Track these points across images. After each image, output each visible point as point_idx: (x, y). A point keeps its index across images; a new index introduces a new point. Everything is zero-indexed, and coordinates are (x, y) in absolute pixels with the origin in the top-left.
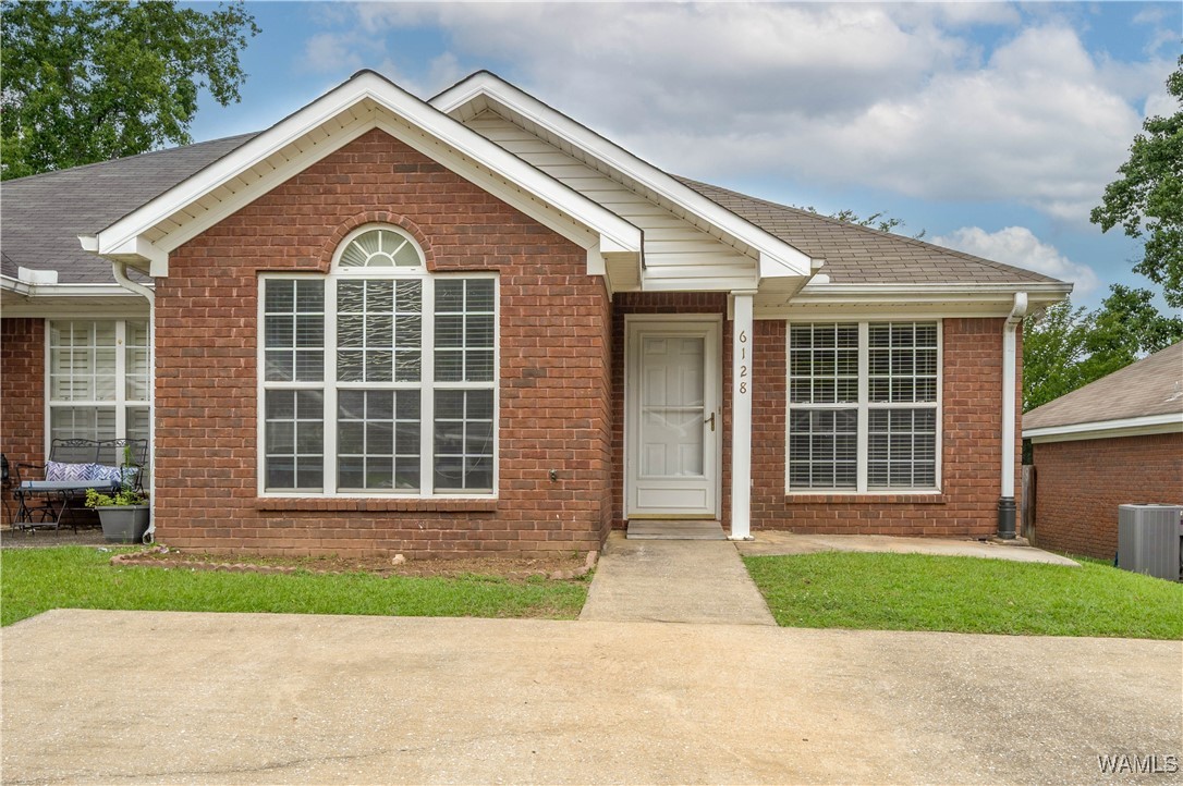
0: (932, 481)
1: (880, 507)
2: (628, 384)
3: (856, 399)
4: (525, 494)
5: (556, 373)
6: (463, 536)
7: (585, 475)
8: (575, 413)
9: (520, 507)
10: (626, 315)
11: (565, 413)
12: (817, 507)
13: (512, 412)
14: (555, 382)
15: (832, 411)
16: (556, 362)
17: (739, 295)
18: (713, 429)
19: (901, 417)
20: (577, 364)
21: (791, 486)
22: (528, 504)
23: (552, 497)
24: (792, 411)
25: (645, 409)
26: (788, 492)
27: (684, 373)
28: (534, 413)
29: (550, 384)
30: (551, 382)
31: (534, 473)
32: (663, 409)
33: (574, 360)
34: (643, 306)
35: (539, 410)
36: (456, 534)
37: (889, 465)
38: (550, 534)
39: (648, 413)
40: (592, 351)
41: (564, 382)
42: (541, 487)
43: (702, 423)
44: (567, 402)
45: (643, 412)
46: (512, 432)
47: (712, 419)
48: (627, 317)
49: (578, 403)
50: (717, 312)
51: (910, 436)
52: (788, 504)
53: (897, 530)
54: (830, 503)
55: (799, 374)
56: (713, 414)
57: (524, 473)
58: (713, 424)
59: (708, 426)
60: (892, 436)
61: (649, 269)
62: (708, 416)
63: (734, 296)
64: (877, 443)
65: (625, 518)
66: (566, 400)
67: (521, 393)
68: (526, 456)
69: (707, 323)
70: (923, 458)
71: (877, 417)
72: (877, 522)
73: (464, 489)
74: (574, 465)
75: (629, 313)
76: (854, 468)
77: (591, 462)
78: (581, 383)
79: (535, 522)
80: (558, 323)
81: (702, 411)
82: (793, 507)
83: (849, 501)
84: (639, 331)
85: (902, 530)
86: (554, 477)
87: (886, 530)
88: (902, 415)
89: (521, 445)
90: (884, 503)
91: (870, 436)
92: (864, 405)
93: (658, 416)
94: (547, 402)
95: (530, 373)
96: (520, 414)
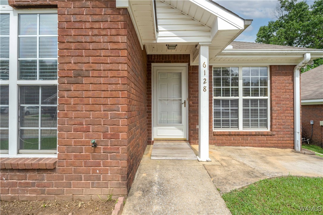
0: (266, 126)
1: (248, 136)
2: (153, 90)
3: (238, 96)
4: (75, 156)
5: (96, 74)
6: (33, 185)
7: (116, 143)
8: (109, 101)
9: (71, 165)
10: (152, 64)
11: (102, 101)
12: (225, 136)
13: (66, 101)
14: (95, 80)
15: (229, 100)
16: (96, 66)
17: (202, 45)
18: (185, 106)
19: (254, 102)
20: (111, 68)
21: (214, 127)
22: (77, 162)
23: (94, 158)
24: (215, 100)
25: (160, 99)
26: (214, 130)
27: (174, 85)
28: (81, 101)
29: (92, 82)
30: (92, 80)
31: (81, 142)
32: (166, 99)
33: (108, 65)
34: (158, 60)
35: (85, 99)
36: (28, 183)
37: (250, 120)
38: (93, 183)
39: (161, 100)
40: (121, 60)
41: (102, 80)
42: (86, 151)
43: (181, 104)
44: (103, 94)
45: (159, 100)
46: (66, 114)
47: (185, 103)
48: (153, 64)
49: (111, 95)
50: (186, 62)
51: (258, 109)
52: (214, 135)
53: (254, 145)
54: (230, 135)
55: (216, 86)
56: (185, 101)
57: (75, 142)
58: (185, 105)
59: (183, 105)
60: (251, 109)
61: (159, 32)
62: (183, 102)
63: (200, 46)
64: (246, 112)
65: (153, 140)
66: (103, 92)
67: (73, 87)
68: (76, 130)
69: (182, 68)
70: (263, 117)
71: (246, 102)
72: (247, 142)
73: (40, 151)
74: (109, 136)
75: (153, 63)
76: (238, 121)
77: (121, 134)
78: (113, 80)
79: (83, 175)
80: (97, 40)
81: (181, 100)
82: (216, 136)
83: (237, 134)
84: (157, 70)
85: (256, 145)
86: (95, 145)
87: (251, 145)
88: (254, 101)
89: (73, 123)
90: (250, 135)
91: (243, 109)
92: (241, 97)
93: (164, 101)
94: (90, 94)
95: (79, 74)
96: (72, 101)
